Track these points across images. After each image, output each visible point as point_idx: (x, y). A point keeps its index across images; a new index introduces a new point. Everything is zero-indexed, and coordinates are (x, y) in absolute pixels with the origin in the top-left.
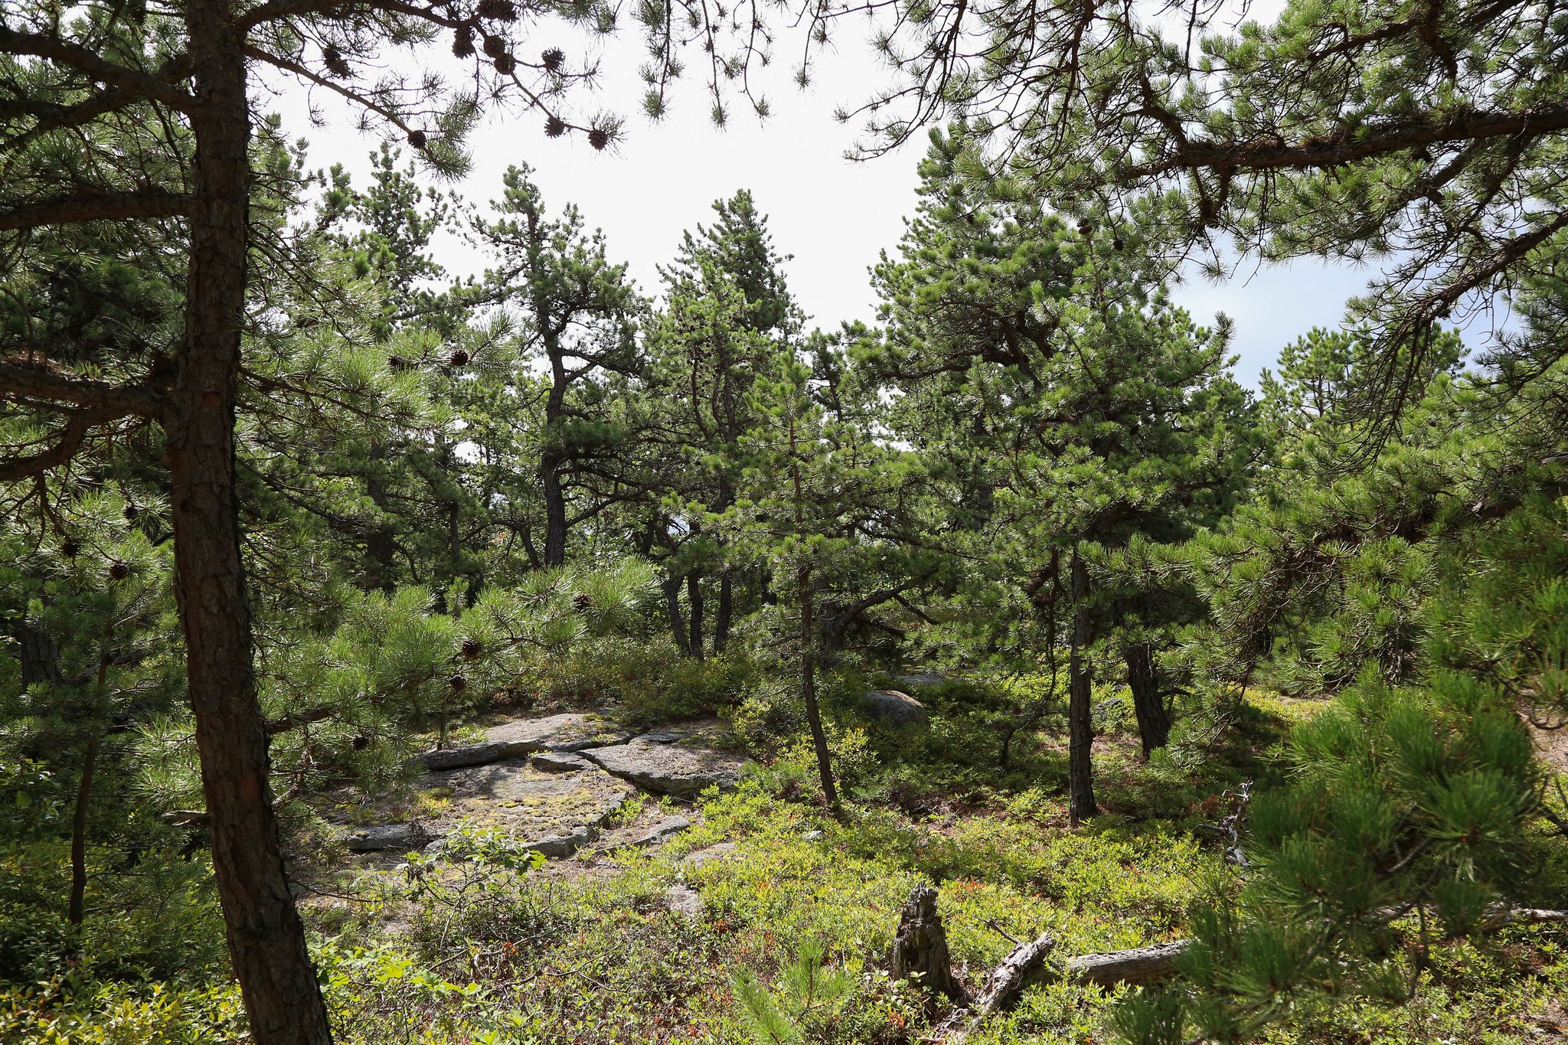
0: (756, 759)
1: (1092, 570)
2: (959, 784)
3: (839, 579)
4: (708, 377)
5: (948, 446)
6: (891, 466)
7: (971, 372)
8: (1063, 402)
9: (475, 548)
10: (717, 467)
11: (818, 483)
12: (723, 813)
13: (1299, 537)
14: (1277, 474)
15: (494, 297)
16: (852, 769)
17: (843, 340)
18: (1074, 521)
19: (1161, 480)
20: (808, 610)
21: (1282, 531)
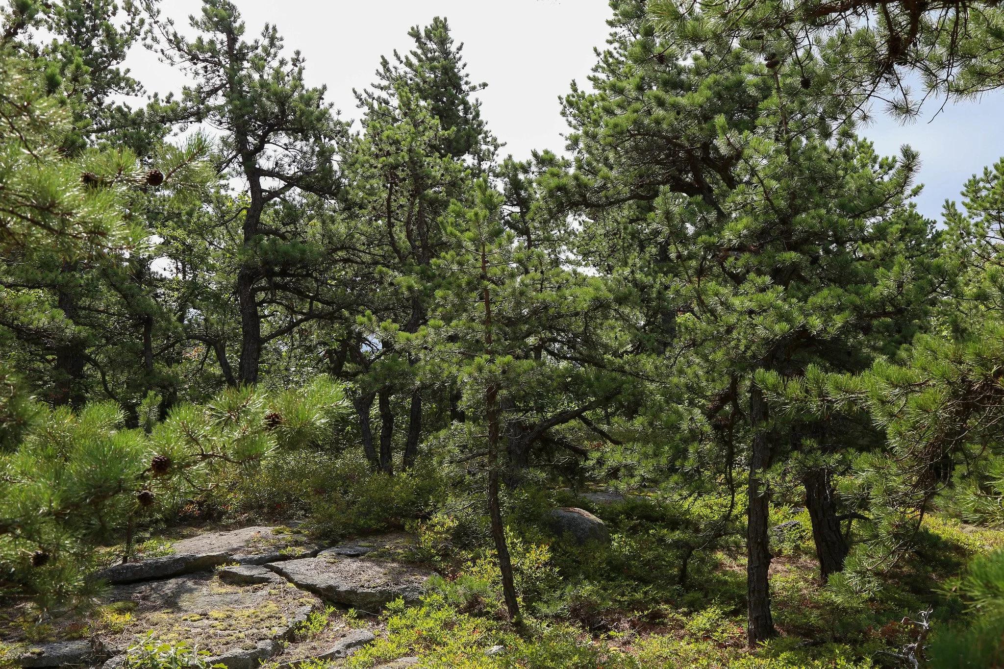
0: (442, 573)
1: (769, 396)
2: (639, 601)
3: (525, 398)
4: (403, 201)
5: (632, 272)
6: (578, 291)
7: (658, 201)
8: (745, 232)
9: (170, 361)
10: (410, 288)
11: (508, 307)
12: (407, 627)
13: (978, 370)
14: (959, 304)
15: (192, 114)
16: (534, 584)
17: (534, 168)
18: (753, 348)
19: (840, 309)
20: (495, 429)
21: (961, 363)
